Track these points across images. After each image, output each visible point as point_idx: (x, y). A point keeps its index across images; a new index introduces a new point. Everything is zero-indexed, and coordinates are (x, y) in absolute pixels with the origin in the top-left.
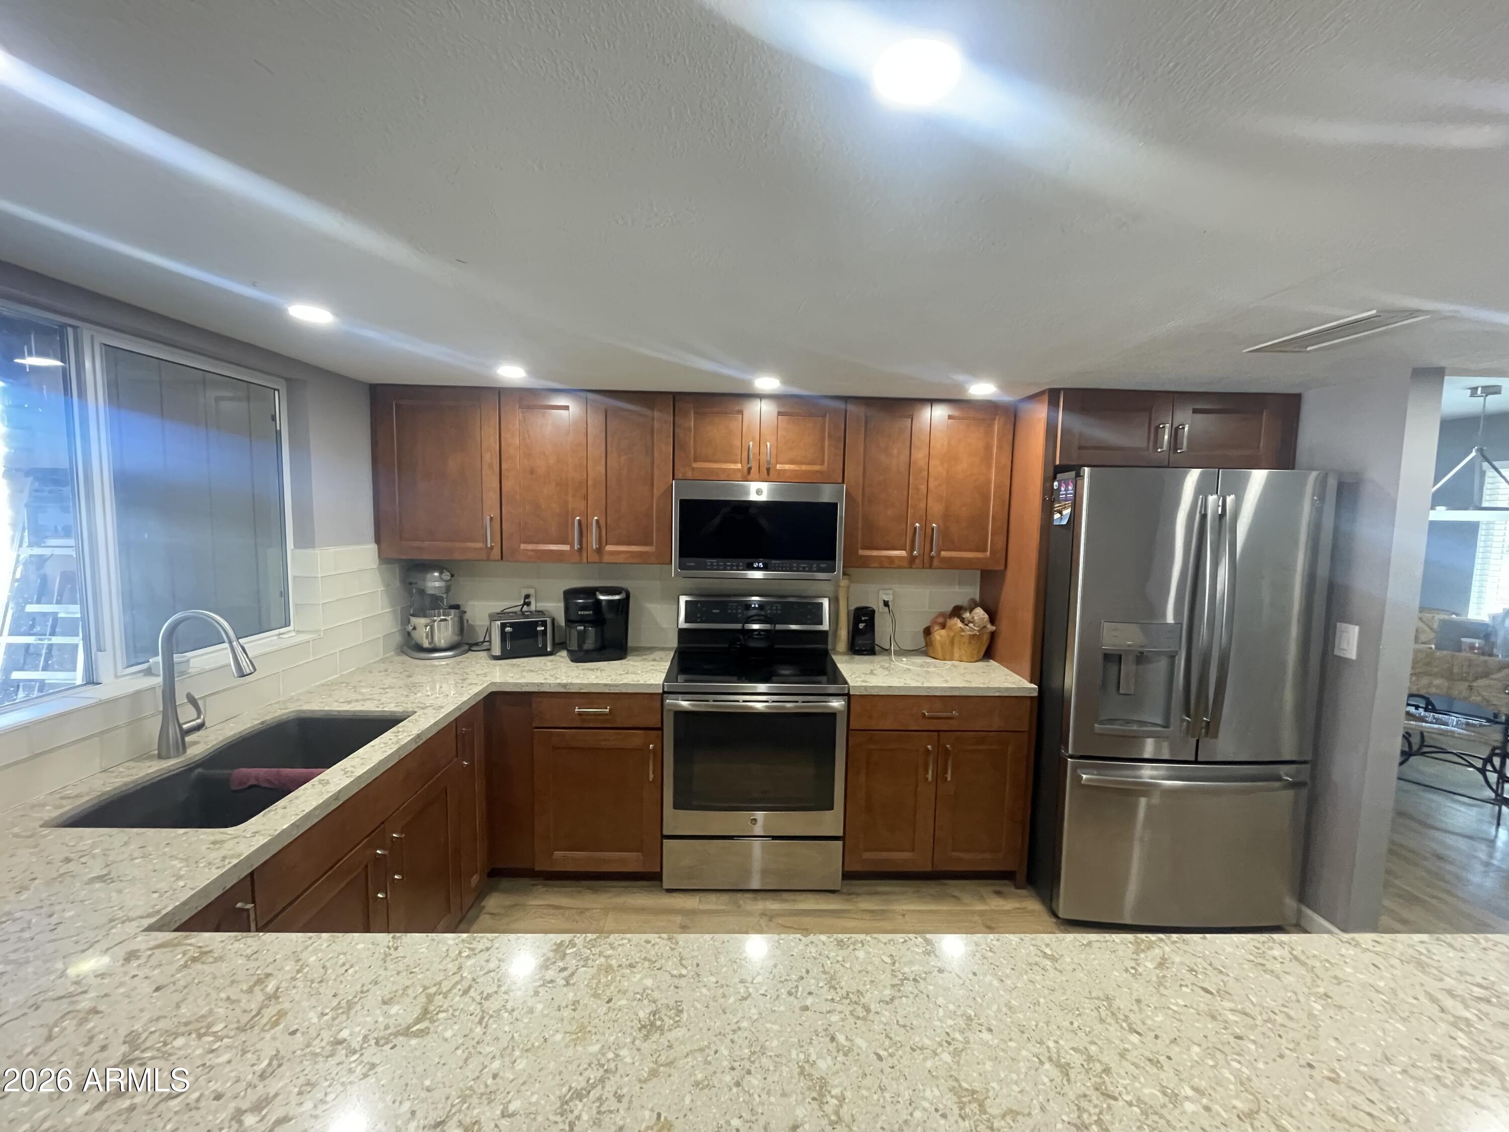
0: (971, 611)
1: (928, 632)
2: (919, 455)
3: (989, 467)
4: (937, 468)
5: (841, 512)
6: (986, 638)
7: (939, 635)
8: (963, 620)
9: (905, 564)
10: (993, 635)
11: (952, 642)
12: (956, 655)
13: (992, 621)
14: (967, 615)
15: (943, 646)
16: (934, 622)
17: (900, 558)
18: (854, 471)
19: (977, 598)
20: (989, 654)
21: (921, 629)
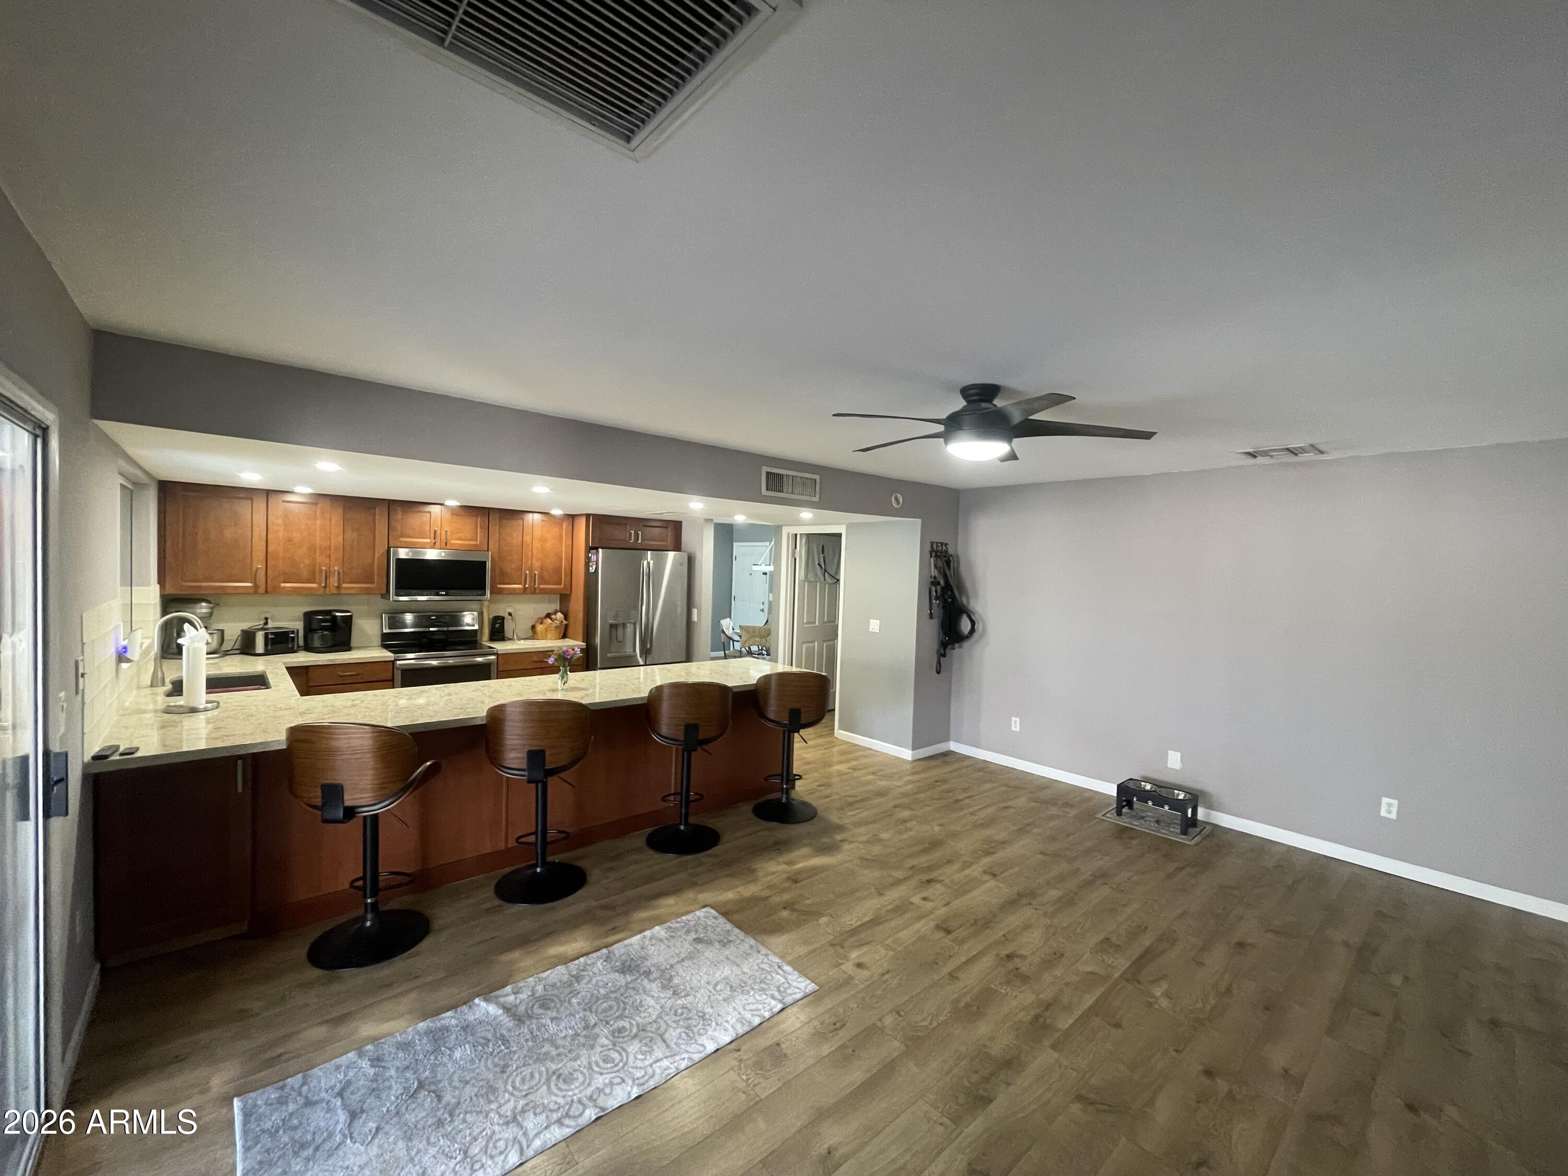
0: (555, 614)
1: (533, 627)
2: (527, 538)
3: (561, 544)
4: (537, 545)
5: (489, 565)
6: (563, 628)
7: (540, 628)
8: (551, 619)
9: (522, 592)
10: (566, 626)
11: (546, 631)
12: (549, 637)
13: (566, 618)
14: (553, 616)
15: (541, 632)
16: (536, 622)
17: (519, 589)
18: (493, 545)
19: (558, 609)
20: (564, 636)
21: (529, 626)
